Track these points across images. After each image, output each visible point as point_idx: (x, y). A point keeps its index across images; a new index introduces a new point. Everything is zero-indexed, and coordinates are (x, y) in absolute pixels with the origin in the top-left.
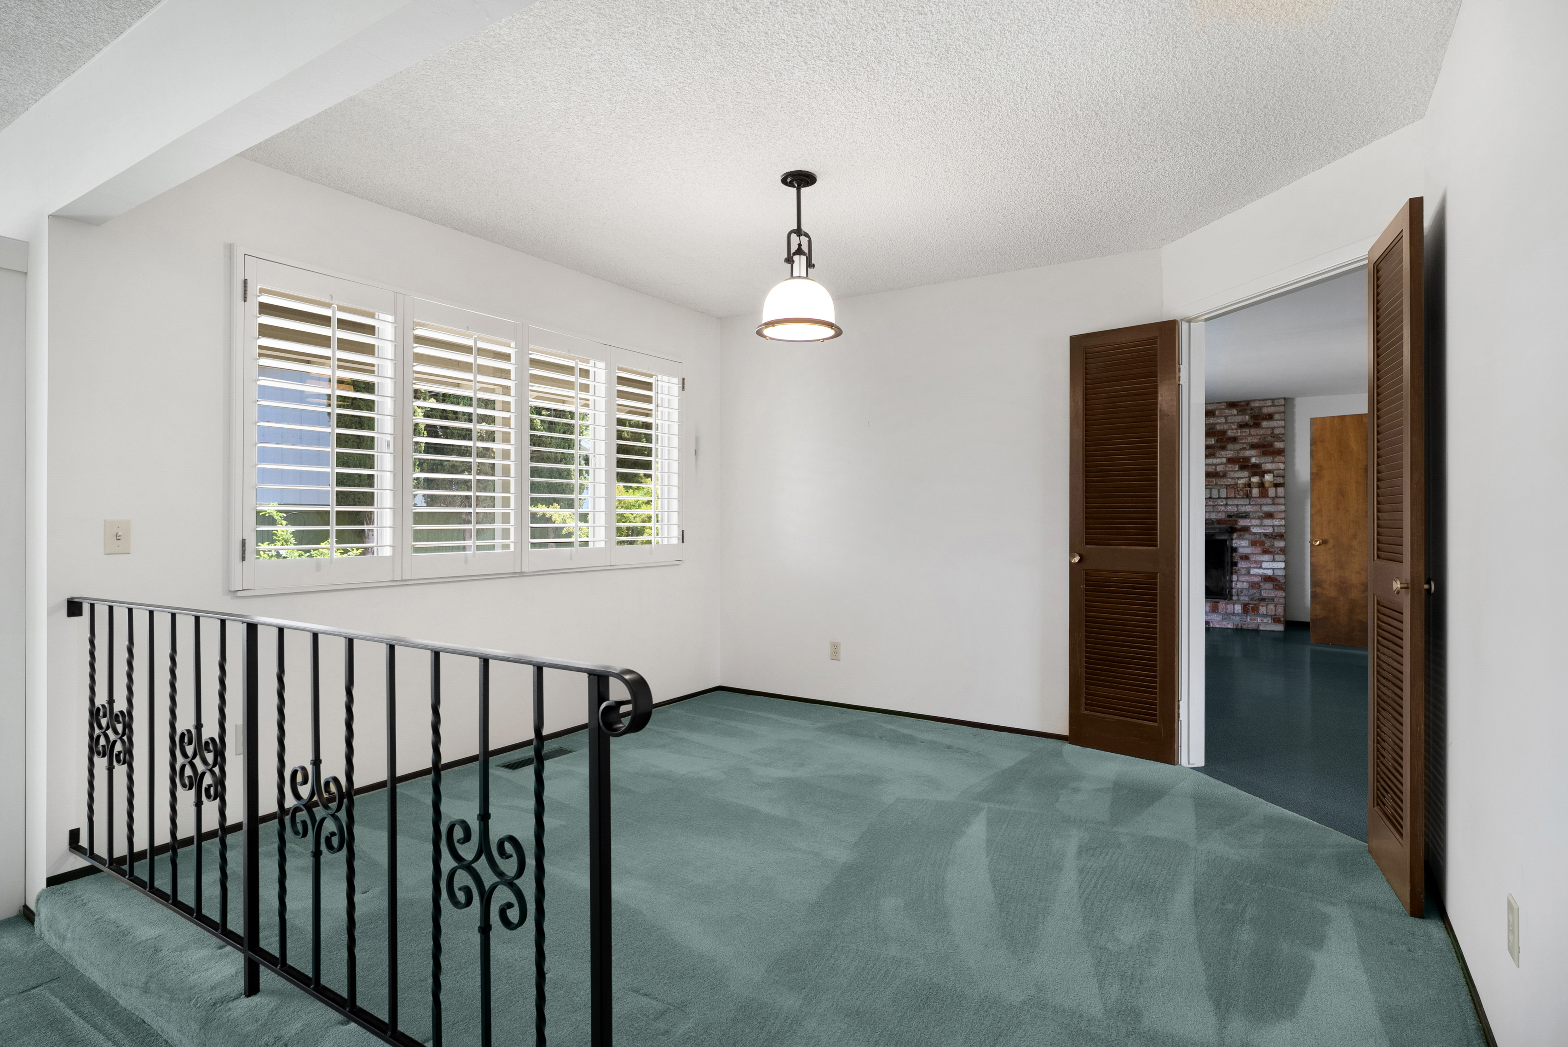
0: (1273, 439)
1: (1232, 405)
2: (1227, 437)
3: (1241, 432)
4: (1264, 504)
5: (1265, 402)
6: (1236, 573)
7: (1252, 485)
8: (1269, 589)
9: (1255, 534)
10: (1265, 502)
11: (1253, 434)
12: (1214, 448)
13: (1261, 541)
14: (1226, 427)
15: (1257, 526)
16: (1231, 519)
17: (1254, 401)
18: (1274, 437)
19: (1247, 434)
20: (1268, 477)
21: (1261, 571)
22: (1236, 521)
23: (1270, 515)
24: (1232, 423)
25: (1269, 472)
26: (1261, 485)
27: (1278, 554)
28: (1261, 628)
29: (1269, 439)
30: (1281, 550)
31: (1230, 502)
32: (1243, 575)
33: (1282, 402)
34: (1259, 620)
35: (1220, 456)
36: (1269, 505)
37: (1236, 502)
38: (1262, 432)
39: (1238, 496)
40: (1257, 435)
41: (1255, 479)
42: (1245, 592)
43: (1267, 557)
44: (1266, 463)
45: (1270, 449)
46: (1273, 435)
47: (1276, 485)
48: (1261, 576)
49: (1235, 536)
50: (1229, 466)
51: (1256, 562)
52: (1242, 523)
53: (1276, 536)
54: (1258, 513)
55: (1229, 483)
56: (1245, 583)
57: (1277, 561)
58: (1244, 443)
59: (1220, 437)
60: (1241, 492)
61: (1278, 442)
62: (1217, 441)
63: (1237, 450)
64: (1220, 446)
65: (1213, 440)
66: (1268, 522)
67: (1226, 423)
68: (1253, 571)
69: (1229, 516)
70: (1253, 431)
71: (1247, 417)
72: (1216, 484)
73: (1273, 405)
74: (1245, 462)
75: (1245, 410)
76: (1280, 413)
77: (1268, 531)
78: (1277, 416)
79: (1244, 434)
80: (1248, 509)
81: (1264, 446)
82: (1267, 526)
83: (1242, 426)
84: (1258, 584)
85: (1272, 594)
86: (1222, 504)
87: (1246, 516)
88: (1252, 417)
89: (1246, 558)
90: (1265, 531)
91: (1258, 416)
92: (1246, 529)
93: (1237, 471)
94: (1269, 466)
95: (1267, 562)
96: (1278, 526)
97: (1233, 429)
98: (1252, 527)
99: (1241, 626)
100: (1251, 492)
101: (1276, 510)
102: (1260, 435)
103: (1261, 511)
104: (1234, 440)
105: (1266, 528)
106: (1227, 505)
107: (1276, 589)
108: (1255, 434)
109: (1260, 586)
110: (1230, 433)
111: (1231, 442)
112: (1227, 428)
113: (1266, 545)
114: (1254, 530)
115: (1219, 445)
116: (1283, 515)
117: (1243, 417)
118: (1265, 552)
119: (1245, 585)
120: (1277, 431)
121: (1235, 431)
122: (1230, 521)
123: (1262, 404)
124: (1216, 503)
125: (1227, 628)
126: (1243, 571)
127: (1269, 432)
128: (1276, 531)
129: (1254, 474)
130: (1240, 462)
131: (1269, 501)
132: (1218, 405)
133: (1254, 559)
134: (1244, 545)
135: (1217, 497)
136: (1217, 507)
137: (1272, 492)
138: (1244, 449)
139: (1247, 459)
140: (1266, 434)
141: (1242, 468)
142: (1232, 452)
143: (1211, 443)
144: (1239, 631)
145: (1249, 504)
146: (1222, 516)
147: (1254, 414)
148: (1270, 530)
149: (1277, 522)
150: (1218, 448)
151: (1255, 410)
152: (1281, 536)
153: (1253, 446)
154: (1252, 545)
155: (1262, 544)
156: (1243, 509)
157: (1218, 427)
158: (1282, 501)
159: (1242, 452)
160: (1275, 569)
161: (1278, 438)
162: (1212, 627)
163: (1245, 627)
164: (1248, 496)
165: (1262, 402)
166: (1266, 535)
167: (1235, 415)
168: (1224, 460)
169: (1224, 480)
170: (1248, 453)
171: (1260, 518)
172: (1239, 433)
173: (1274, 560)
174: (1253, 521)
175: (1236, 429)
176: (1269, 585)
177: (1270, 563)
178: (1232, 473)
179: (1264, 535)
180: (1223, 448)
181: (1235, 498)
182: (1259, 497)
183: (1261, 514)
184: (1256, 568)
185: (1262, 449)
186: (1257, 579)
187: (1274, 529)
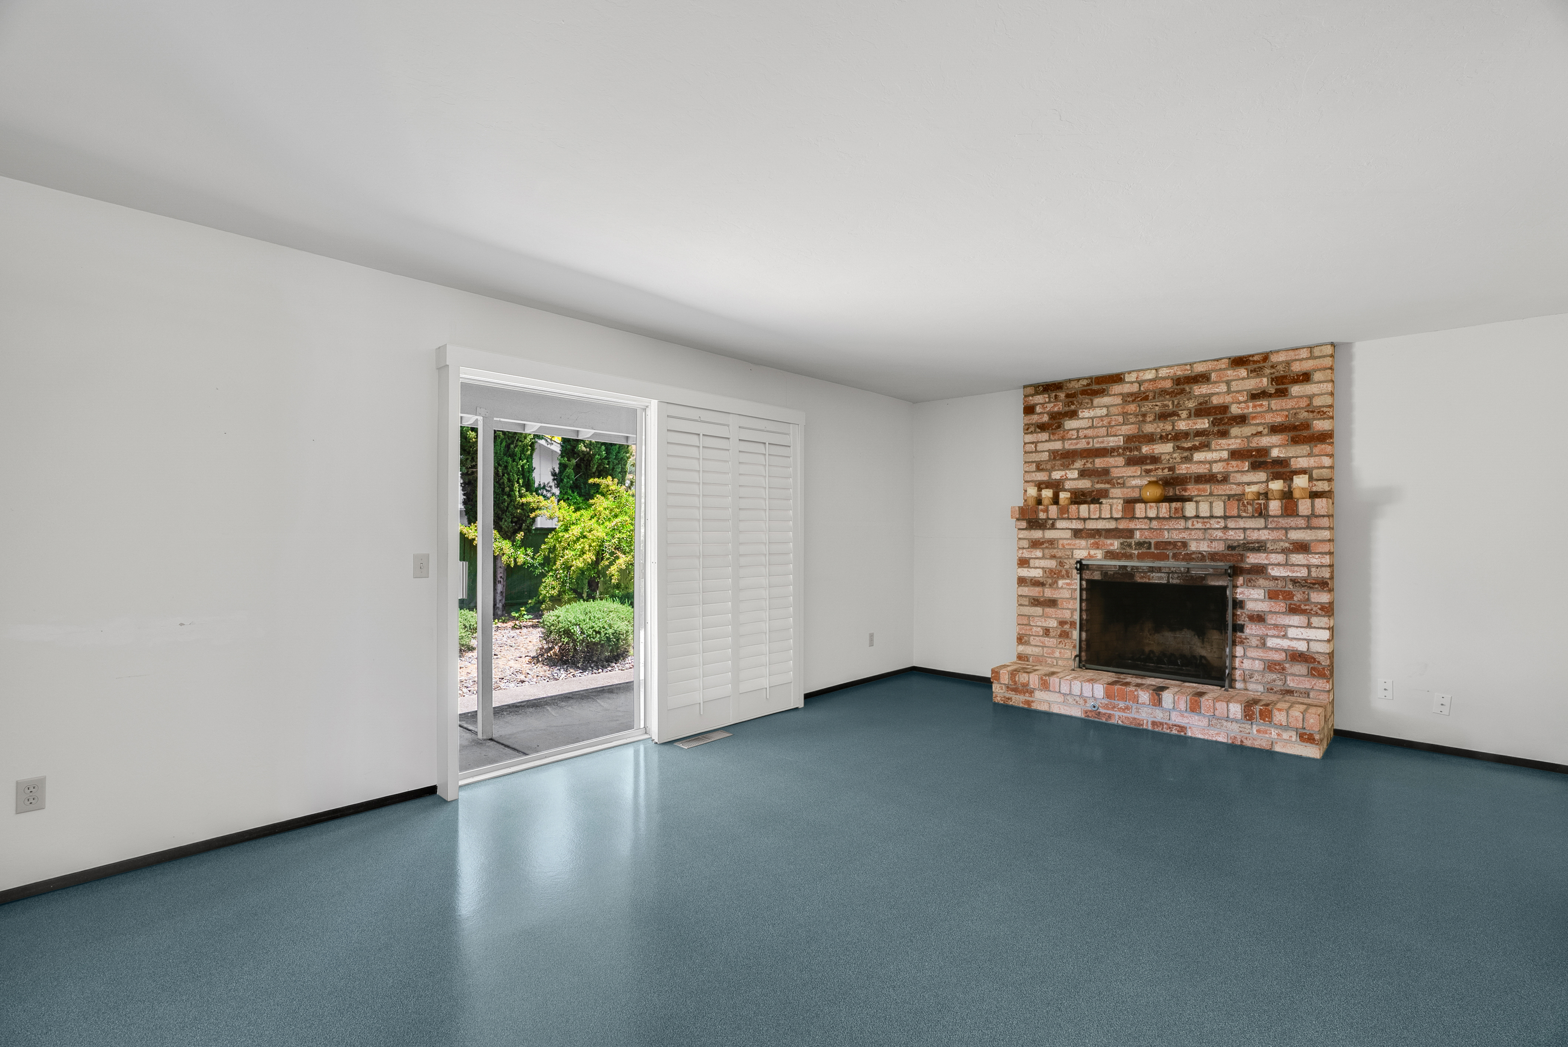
0: (1311, 415)
1: (1238, 362)
2: (1229, 415)
3: (1255, 406)
4: (1291, 528)
5: (1297, 352)
6: (1242, 643)
7: (1270, 496)
8: (1299, 676)
9: (1276, 578)
10: (1293, 524)
11: (1274, 409)
12: (1208, 435)
13: (1285, 592)
14: (1228, 399)
15: (1279, 565)
16: (1233, 552)
17: (1277, 352)
18: (1313, 412)
19: (1264, 409)
20: (1300, 482)
21: (1285, 643)
22: (1242, 555)
23: (1302, 547)
24: (1238, 392)
25: (1303, 471)
26: (1288, 496)
27: (1317, 614)
28: (1278, 748)
29: (1304, 415)
30: (1322, 609)
31: (1231, 524)
32: (1254, 647)
33: (1329, 350)
34: (1274, 733)
35: (1218, 448)
36: (1300, 529)
37: (1242, 523)
38: (1290, 404)
39: (1244, 514)
40: (1282, 410)
41: (1277, 486)
42: (1256, 676)
43: (1296, 620)
44: (1297, 457)
45: (1305, 433)
46: (1311, 410)
47: (1314, 495)
48: (1285, 651)
49: (1240, 580)
50: (1234, 463)
51: (1276, 626)
52: (1253, 559)
53: (1314, 584)
54: (1282, 544)
55: (1233, 492)
56: (1257, 662)
57: (1315, 628)
58: (1258, 425)
59: (1219, 417)
60: (1250, 508)
61: (1319, 419)
62: (1213, 423)
63: (1247, 437)
64: (1219, 431)
65: (1206, 421)
66: (1298, 558)
67: (1229, 392)
68: (1271, 642)
69: (1231, 548)
70: (1275, 403)
71: (1265, 380)
72: (1211, 494)
73: (1312, 357)
74: (1261, 457)
75: (1261, 368)
76: (1325, 369)
77: (1299, 575)
78: (1317, 376)
79: (1259, 409)
80: (1264, 535)
81: (1295, 428)
82: (1298, 565)
83: (1255, 396)
84: (1279, 664)
85: (1306, 684)
86: (1218, 526)
87: (1260, 547)
88: (1272, 380)
89: (1259, 618)
90: (1294, 575)
91: (1284, 377)
92: (1260, 570)
93: (1247, 471)
94: (1302, 463)
95: (1297, 627)
96: (1317, 566)
97: (1240, 403)
98: (1270, 567)
99: (1242, 741)
100: (1266, 507)
101: (1314, 538)
102: (1287, 410)
103: (1287, 540)
104: (1242, 420)
105: (1296, 568)
106: (1226, 528)
107: (1313, 675)
108: (1279, 408)
109: (1284, 669)
110: (1235, 410)
111: (1237, 423)
112: (1231, 400)
113: (1295, 598)
114: (1275, 572)
115: (1216, 429)
116: (1326, 548)
117: (1258, 380)
118: (1294, 610)
119: (1258, 665)
120: (1317, 402)
121: (1243, 405)
122: (1232, 555)
123: (1292, 355)
124: (1208, 526)
125: (1217, 742)
126: (1254, 642)
127: (1303, 403)
128: (1314, 574)
129: (1276, 477)
130: (1252, 456)
131: (1301, 522)
132: (1216, 363)
133: (1273, 622)
134: (1256, 596)
135: (1208, 515)
136: (1210, 531)
137: (1304, 506)
138: (1259, 434)
139: (1264, 452)
140: (1299, 408)
141: (1255, 466)
142: (1239, 441)
143: (1203, 426)
144: (1236, 749)
145: (1266, 528)
146: (1219, 547)
147: (1277, 374)
148: (1302, 573)
149: (1315, 560)
150: (1214, 434)
151: (1280, 368)
152: (1323, 585)
153: (1275, 429)
154: (1270, 598)
155: (1289, 596)
156: (1254, 536)
157: (1215, 401)
158: (1325, 522)
159: (1256, 439)
160: (1311, 640)
161: (1322, 413)
162: (1191, 738)
163: (1248, 743)
164: (1261, 513)
165: (1291, 353)
166: (1294, 581)
167: (1243, 379)
168: (1225, 454)
169: (1224, 487)
170: (1265, 441)
171: (1284, 551)
172: (1250, 408)
173: (1309, 626)
174: (1273, 556)
175: (1245, 402)
176: (1300, 669)
177: (1302, 630)
178: (1238, 475)
179: (1291, 580)
180: (1224, 434)
181: (1239, 516)
182: (1282, 516)
183: (1287, 545)
184: (1278, 637)
185: (1291, 434)
186: (1279, 657)
187: (1309, 572)
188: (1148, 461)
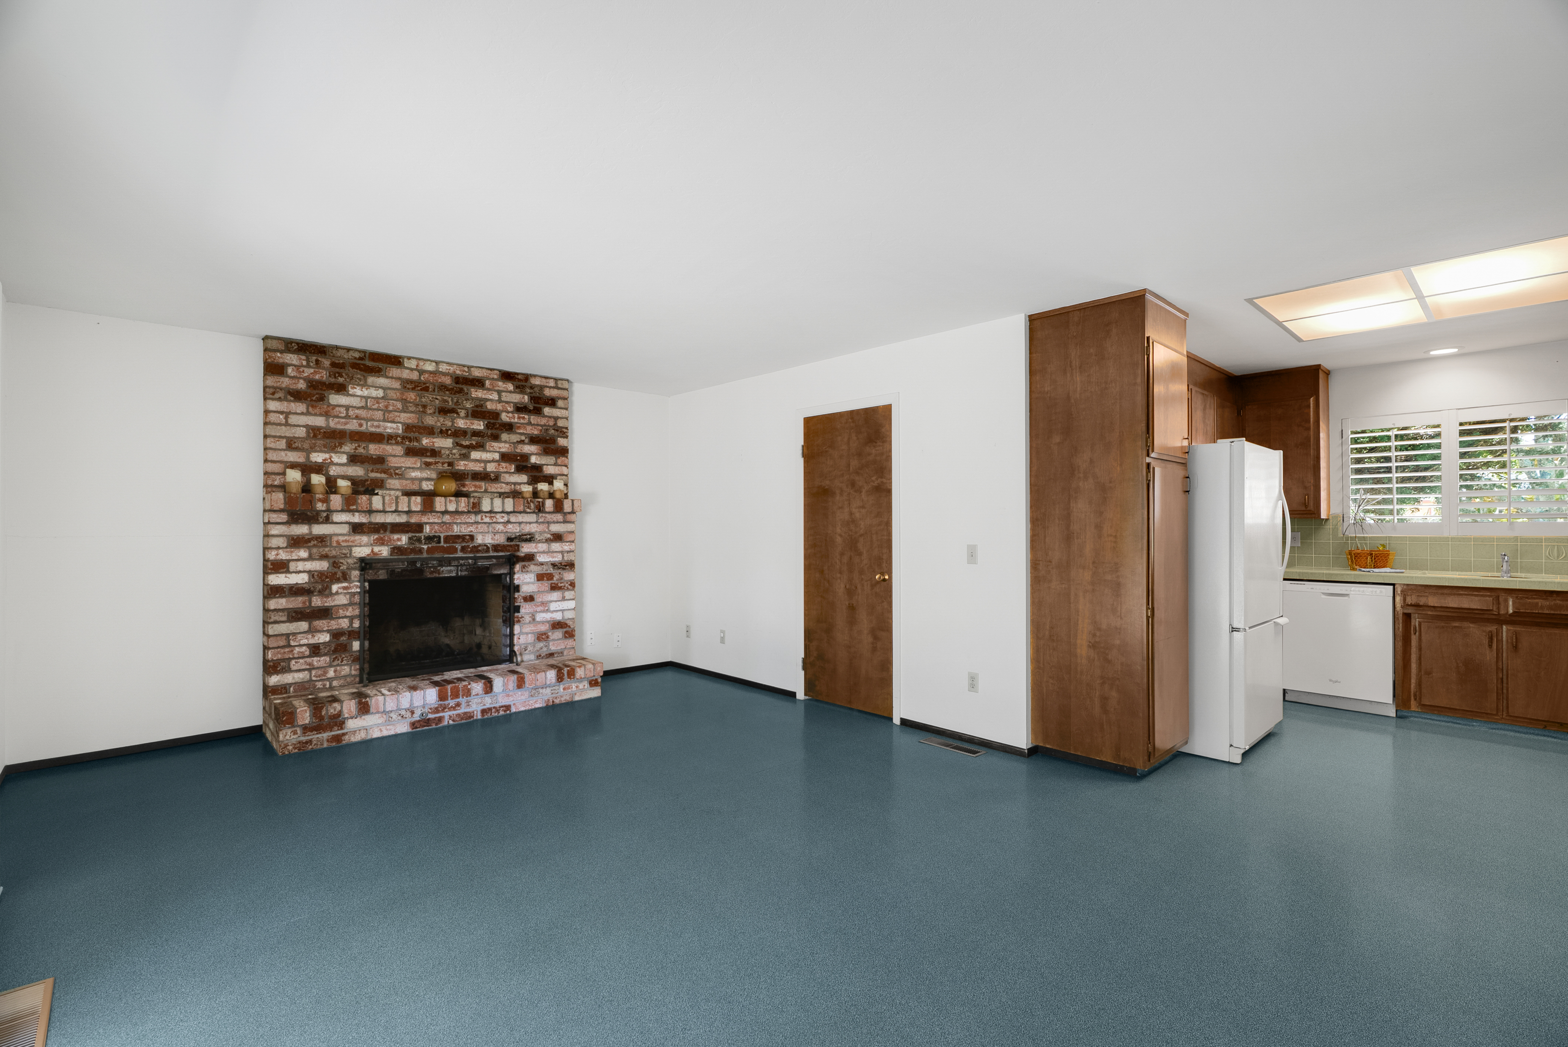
0: (556, 433)
1: (507, 376)
2: (499, 421)
3: (519, 418)
4: (554, 522)
5: (548, 380)
6: (519, 621)
7: (541, 495)
8: (558, 640)
9: (542, 564)
10: (555, 519)
11: (533, 422)
12: (483, 436)
13: (548, 574)
14: (499, 407)
15: (544, 552)
16: (512, 543)
17: (535, 376)
18: (557, 430)
19: (526, 421)
20: (557, 486)
21: (548, 616)
22: (518, 546)
23: (559, 538)
24: (507, 402)
26: (552, 495)
27: (566, 590)
28: (577, 698)
29: (552, 432)
30: (569, 585)
31: (513, 519)
32: (528, 623)
33: (565, 385)
34: (576, 687)
35: (491, 449)
36: (558, 522)
37: (521, 518)
38: (543, 421)
39: (528, 510)
40: (538, 425)
41: (543, 487)
42: (530, 648)
43: (556, 595)
44: (547, 465)
45: (552, 446)
46: (555, 428)
48: (548, 622)
49: (518, 567)
50: (504, 464)
51: (543, 604)
52: (526, 548)
53: (566, 566)
54: (546, 535)
55: (503, 491)
56: (530, 635)
57: (567, 600)
58: (521, 434)
59: (492, 421)
60: (532, 505)
61: (561, 437)
62: (487, 426)
63: (514, 443)
64: (492, 434)
65: (482, 424)
66: (556, 546)
67: (500, 401)
68: (540, 617)
69: (510, 539)
70: (534, 419)
71: (526, 397)
72: (486, 491)
73: (556, 387)
74: (523, 462)
75: (524, 387)
76: (561, 398)
77: (556, 559)
78: (559, 403)
79: (522, 421)
80: (533, 528)
81: (546, 441)
82: (556, 552)
83: (520, 409)
84: (545, 634)
85: (560, 645)
86: (503, 521)
87: (529, 538)
88: (531, 398)
89: (530, 599)
90: (554, 560)
91: (539, 398)
92: (530, 558)
93: (513, 473)
94: (554, 470)
95: (556, 601)
96: (568, 552)
97: (508, 412)
98: (538, 555)
99: (553, 702)
100: (542, 504)
101: (565, 530)
102: (541, 426)
103: (549, 532)
104: (509, 427)
105: (555, 554)
106: (509, 522)
107: (566, 637)
108: (536, 423)
109: (547, 637)
110: (504, 417)
111: (506, 430)
112: (501, 408)
113: (555, 579)
114: (541, 558)
115: (490, 432)
116: (571, 537)
117: (521, 396)
118: (554, 588)
119: (531, 638)
120: (559, 423)
121: (510, 415)
122: (511, 546)
123: (543, 382)
124: (494, 520)
125: (535, 709)
126: (527, 619)
127: (551, 423)
128: (566, 558)
129: (540, 480)
130: (517, 460)
131: (561, 518)
132: (489, 372)
133: (540, 600)
134: (528, 580)
135: (500, 510)
136: (494, 525)
137: (567, 505)
138: (522, 442)
139: (525, 457)
140: (549, 426)
141: (520, 469)
142: (507, 445)
143: (479, 428)
144: (551, 709)
145: (537, 522)
146: (501, 539)
147: (534, 394)
148: (558, 558)
149: (564, 547)
150: (488, 437)
151: (536, 389)
152: (570, 566)
153: (533, 440)
154: (538, 580)
155: (550, 577)
156: (527, 529)
157: (490, 406)
159: (520, 446)
160: (564, 610)
161: (562, 433)
162: (515, 713)
163: (557, 701)
164: (540, 509)
165: (544, 380)
166: (554, 565)
167: (510, 392)
168: (497, 456)
169: (496, 486)
170: (528, 449)
171: (548, 541)
172: (515, 419)
173: (564, 599)
174: (540, 545)
175: (512, 412)
176: (558, 634)
177: (559, 603)
178: (507, 476)
179: (552, 564)
180: (496, 438)
181: (525, 512)
182: (553, 512)
183: (549, 536)
184: (543, 611)
185: (544, 445)
186: (543, 628)
187: (563, 557)
188: (428, 454)
